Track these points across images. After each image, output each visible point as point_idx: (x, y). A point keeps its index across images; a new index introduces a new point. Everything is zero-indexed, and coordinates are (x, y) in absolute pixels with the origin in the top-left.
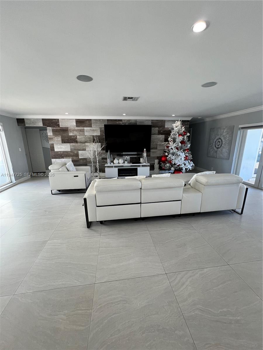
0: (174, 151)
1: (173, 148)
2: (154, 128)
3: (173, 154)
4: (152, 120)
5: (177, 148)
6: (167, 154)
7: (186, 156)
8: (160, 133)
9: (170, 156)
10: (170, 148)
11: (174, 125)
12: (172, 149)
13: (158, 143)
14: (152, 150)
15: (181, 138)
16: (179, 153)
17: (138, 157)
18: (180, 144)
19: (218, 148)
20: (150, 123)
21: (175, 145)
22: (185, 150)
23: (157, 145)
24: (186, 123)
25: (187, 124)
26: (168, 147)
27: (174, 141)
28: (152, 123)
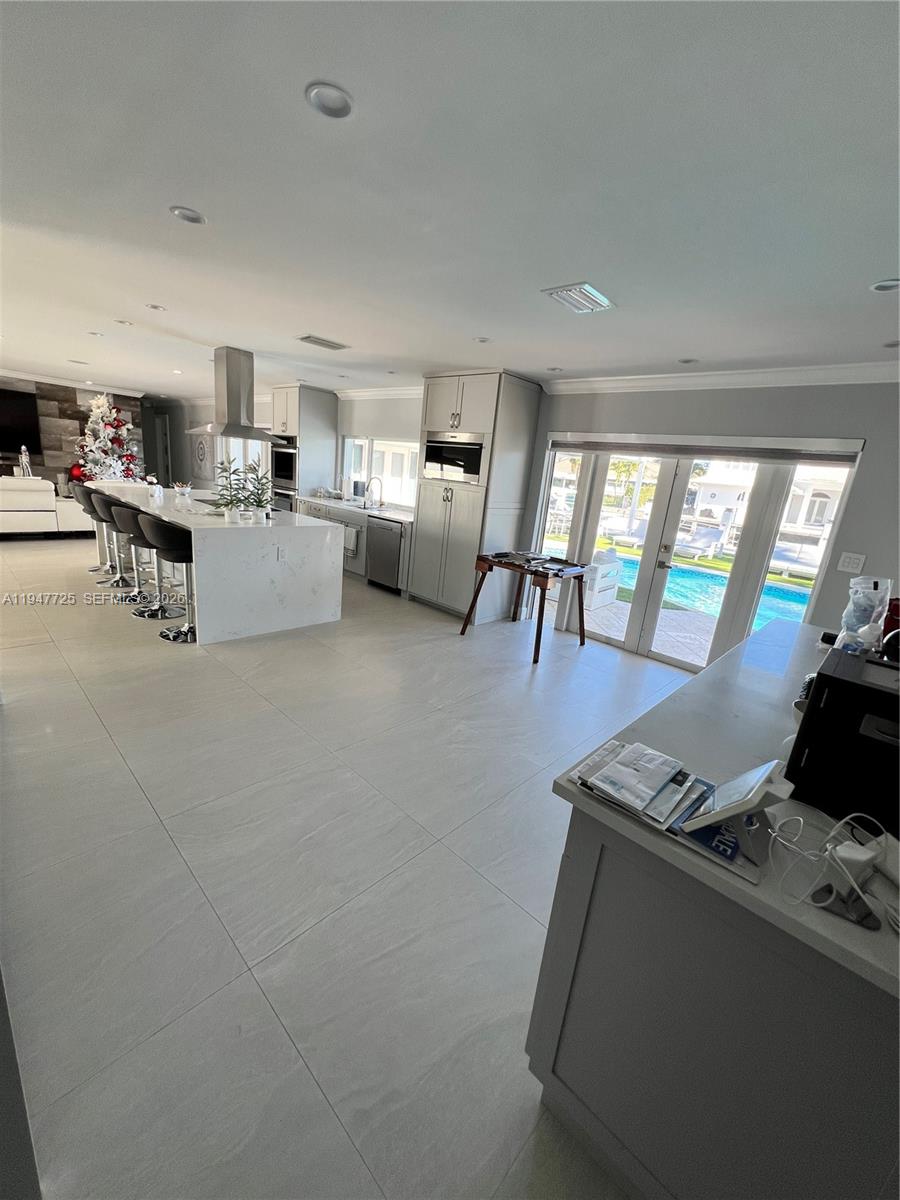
0: (98, 456)
1: (93, 449)
2: (45, 402)
3: (96, 462)
4: (37, 383)
5: (105, 452)
6: (82, 462)
7: (128, 469)
8: (63, 414)
9: (89, 465)
10: (87, 450)
11: (94, 403)
12: (91, 451)
13: (63, 437)
14: (47, 452)
15: (111, 431)
16: (109, 461)
17: (7, 465)
18: (109, 444)
19: (201, 460)
20: (32, 389)
21: (97, 444)
22: (124, 456)
23: (60, 440)
24: (133, 403)
25: (136, 406)
26: (82, 447)
27: (96, 437)
28: (37, 388)
